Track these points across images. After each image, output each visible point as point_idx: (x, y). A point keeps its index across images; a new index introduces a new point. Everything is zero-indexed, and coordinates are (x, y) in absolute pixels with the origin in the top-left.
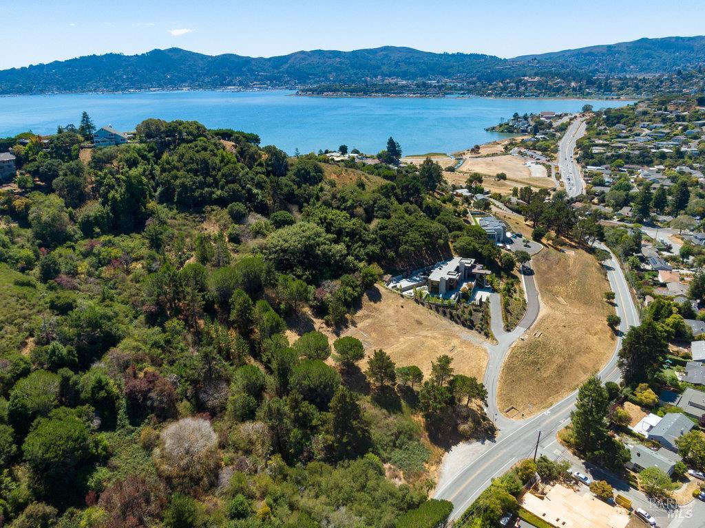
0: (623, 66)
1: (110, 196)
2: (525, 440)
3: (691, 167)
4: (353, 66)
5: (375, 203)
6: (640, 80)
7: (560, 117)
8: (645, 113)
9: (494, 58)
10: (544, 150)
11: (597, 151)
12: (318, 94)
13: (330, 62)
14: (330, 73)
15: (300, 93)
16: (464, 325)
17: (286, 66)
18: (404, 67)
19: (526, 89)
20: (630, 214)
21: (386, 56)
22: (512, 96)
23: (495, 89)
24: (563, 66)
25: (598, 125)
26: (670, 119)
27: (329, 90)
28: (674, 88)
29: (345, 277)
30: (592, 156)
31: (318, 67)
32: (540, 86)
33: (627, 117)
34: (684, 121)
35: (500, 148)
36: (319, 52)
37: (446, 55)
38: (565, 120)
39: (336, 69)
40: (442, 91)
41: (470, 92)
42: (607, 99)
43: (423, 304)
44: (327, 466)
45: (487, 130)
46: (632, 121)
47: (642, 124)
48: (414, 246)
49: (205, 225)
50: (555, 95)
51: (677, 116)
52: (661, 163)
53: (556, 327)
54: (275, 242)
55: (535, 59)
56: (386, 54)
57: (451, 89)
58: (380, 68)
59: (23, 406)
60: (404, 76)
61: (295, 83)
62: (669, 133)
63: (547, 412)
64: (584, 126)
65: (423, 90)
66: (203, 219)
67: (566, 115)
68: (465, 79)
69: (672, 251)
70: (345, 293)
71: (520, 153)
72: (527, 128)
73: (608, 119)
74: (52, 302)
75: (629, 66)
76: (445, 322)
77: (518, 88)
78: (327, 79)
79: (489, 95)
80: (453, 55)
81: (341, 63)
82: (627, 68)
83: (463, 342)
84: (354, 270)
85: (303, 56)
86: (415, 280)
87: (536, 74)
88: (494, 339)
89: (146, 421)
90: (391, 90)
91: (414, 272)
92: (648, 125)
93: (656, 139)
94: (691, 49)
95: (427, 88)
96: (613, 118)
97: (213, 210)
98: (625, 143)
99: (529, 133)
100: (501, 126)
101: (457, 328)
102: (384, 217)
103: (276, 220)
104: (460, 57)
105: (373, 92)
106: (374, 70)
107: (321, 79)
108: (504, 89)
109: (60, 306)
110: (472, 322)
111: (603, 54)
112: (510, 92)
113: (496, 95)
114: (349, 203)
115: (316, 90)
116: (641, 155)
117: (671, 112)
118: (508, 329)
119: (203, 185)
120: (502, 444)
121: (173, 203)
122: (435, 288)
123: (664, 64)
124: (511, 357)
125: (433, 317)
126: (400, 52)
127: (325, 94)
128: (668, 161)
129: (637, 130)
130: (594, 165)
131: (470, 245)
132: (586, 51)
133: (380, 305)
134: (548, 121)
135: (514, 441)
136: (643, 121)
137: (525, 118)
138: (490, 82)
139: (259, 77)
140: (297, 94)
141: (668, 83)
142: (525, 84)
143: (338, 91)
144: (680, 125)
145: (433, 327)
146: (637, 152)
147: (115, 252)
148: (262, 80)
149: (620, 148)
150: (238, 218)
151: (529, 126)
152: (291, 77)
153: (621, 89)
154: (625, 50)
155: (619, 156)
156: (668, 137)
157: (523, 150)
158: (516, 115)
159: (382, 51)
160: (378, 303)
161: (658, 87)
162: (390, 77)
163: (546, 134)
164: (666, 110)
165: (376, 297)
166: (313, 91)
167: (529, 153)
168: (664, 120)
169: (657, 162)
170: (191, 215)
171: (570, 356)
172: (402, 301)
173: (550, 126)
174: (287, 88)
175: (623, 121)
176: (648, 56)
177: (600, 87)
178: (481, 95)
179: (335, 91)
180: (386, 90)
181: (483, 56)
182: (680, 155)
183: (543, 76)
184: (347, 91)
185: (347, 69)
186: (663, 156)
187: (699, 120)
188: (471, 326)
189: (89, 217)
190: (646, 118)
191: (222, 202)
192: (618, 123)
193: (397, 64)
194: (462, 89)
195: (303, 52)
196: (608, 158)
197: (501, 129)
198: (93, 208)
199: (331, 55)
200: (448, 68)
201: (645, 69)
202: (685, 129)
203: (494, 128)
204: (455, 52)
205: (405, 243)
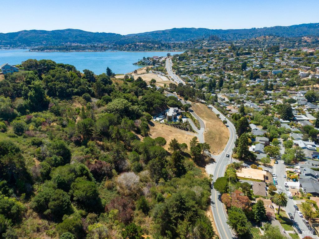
0: (169, 38)
1: (29, 95)
2: (224, 160)
3: (214, 73)
4: (54, 37)
5: (137, 90)
6: (180, 44)
7: (161, 58)
8: (192, 56)
9: (119, 35)
10: (162, 71)
11: (182, 70)
12: (42, 51)
13: (41, 35)
14: (43, 41)
15: (31, 50)
16: (185, 130)
17: (17, 38)
18: (80, 39)
19: (139, 48)
20: (206, 90)
21: (69, 33)
22: (134, 50)
23: (126, 48)
24: (148, 39)
25: (176, 60)
26: (201, 57)
27: (47, 49)
28: (192, 47)
29: (141, 118)
30: (181, 72)
31: (36, 38)
32: (144, 46)
33: (186, 57)
34: (205, 58)
35: (144, 71)
36: (35, 31)
37: (98, 33)
38: (163, 59)
39: (46, 39)
40: (103, 49)
41: (115, 49)
42: (171, 51)
43: (168, 125)
44: (178, 178)
45: (134, 64)
46: (188, 59)
47: (192, 59)
48: (159, 104)
49: (74, 104)
50: (151, 50)
51: (203, 56)
52: (204, 73)
53: (211, 126)
54: (113, 107)
55: (137, 36)
56: (70, 32)
57: (106, 48)
58: (68, 39)
59: (64, 180)
60: (81, 42)
61: (25, 46)
62: (202, 62)
63: (224, 151)
64: (171, 61)
65: (94, 48)
66: (73, 102)
67: (162, 57)
68: (109, 43)
69: (225, 100)
70: (144, 124)
71: (153, 72)
72: (150, 63)
73: (180, 58)
74: (33, 142)
75: (171, 39)
76: (178, 130)
77: (136, 48)
78: (42, 44)
79: (124, 50)
80: (101, 33)
81: (47, 36)
82: (171, 40)
83: (188, 135)
84: (142, 115)
85: (26, 33)
86: (161, 118)
87: (141, 42)
88: (196, 133)
89: (104, 179)
90: (79, 48)
91: (159, 115)
92: (194, 60)
93: (199, 65)
94: (191, 32)
95: (96, 48)
96: (182, 58)
97: (76, 98)
98: (190, 66)
99: (151, 65)
100: (139, 62)
101: (183, 131)
102: (143, 95)
103: (105, 99)
104: (104, 34)
105: (70, 50)
106: (66, 39)
107: (39, 44)
108: (130, 48)
109: (38, 143)
110: (187, 128)
111: (162, 34)
112: (133, 49)
113: (127, 50)
114: (128, 91)
115: (40, 49)
116: (197, 70)
117: (200, 55)
118: (199, 129)
119: (68, 87)
120: (218, 162)
121: (56, 96)
122: (170, 119)
123: (183, 38)
124: (205, 137)
125: (174, 129)
126: (77, 31)
127: (45, 51)
128: (206, 72)
129: (191, 61)
130: (183, 75)
131: (174, 102)
132: (155, 33)
133: (156, 127)
134: (157, 60)
135: (221, 161)
136: (192, 58)
137: (148, 59)
138: (123, 45)
139: (3, 43)
140: (30, 51)
141: (190, 45)
142: (138, 46)
143: (52, 49)
144: (205, 59)
145: (176, 132)
146: (196, 69)
147: (42, 120)
148: (5, 45)
149: (189, 68)
150: (88, 100)
151: (151, 62)
152: (21, 43)
153: (174, 47)
154: (169, 32)
155: (191, 71)
156: (203, 64)
157: (154, 71)
158: (144, 58)
159: (67, 31)
160: (154, 126)
161: (187, 46)
162: (74, 43)
163: (159, 65)
164: (198, 54)
165: (153, 125)
166: (39, 49)
167: (157, 72)
168: (199, 58)
169: (203, 72)
170: (67, 100)
171: (220, 134)
172: (161, 125)
173: (159, 62)
174: (21, 48)
175: (185, 58)
176: (178, 35)
177: (166, 47)
178: (121, 50)
179: (50, 49)
180: (77, 49)
181: (114, 34)
182: (210, 69)
183: (144, 42)
184: (57, 49)
185: (52, 39)
186: (204, 70)
187: (210, 57)
188: (187, 130)
189: (22, 105)
190: (193, 57)
191: (79, 94)
192: (183, 59)
193: (76, 37)
194: (111, 48)
195: (25, 31)
196: (187, 72)
197: (140, 64)
198: (20, 101)
199: (41, 32)
200: (100, 39)
201: (177, 40)
202: (207, 61)
203: (136, 63)
204: (102, 32)
205: (155, 104)
